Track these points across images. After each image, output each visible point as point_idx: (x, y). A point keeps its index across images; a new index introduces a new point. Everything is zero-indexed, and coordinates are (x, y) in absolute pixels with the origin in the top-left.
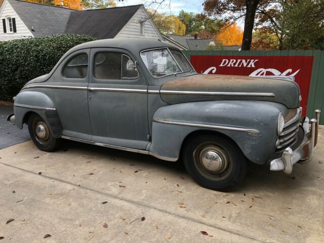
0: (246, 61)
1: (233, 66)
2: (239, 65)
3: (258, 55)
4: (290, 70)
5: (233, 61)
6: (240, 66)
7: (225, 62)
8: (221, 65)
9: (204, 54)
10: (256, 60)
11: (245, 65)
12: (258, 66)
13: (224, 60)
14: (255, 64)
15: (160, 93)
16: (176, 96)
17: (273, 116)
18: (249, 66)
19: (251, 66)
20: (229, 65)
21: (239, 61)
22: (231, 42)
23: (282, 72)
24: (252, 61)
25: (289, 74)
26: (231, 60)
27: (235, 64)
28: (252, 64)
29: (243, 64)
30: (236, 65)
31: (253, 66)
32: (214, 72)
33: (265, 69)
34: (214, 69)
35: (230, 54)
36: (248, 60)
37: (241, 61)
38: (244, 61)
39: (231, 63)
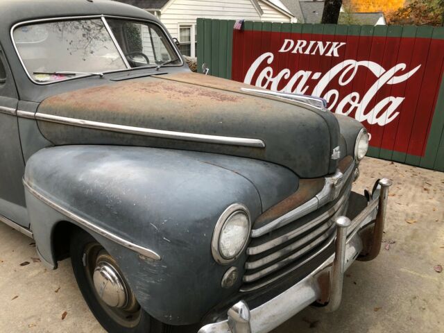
0: (324, 45)
1: (301, 52)
2: (312, 50)
3: (345, 34)
4: (403, 66)
5: (302, 43)
6: (314, 53)
7: (289, 44)
8: (282, 50)
9: (255, 29)
10: (342, 44)
11: (322, 51)
12: (344, 54)
13: (286, 41)
14: (339, 50)
15: (36, 119)
16: (62, 128)
17: (198, 221)
18: (329, 54)
19: (332, 53)
20: (295, 51)
21: (312, 43)
22: (374, 7)
23: (387, 68)
24: (335, 44)
25: (399, 73)
26: (299, 42)
27: (304, 49)
28: (334, 51)
29: (318, 49)
30: (307, 52)
31: (336, 54)
32: (270, 61)
33: (358, 60)
34: (269, 57)
35: (298, 31)
36: (328, 43)
37: (315, 45)
38: (320, 44)
39: (299, 47)
